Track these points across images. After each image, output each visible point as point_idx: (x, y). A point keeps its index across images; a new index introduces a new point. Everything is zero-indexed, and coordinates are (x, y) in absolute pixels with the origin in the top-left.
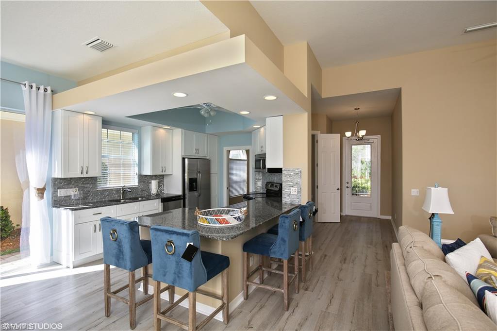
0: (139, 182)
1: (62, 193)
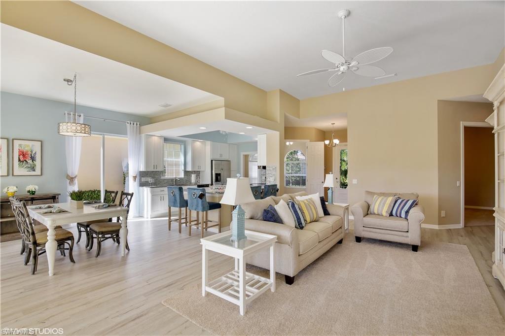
0: (184, 175)
1: (143, 179)
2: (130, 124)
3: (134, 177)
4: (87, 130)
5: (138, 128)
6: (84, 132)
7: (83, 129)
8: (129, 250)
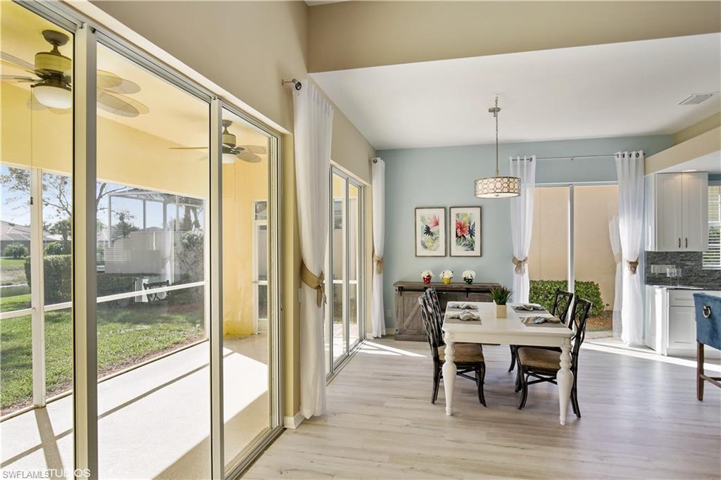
1: (655, 269)
2: (624, 156)
3: (631, 263)
4: (511, 186)
5: (641, 162)
6: (506, 190)
7: (506, 185)
8: (579, 416)
